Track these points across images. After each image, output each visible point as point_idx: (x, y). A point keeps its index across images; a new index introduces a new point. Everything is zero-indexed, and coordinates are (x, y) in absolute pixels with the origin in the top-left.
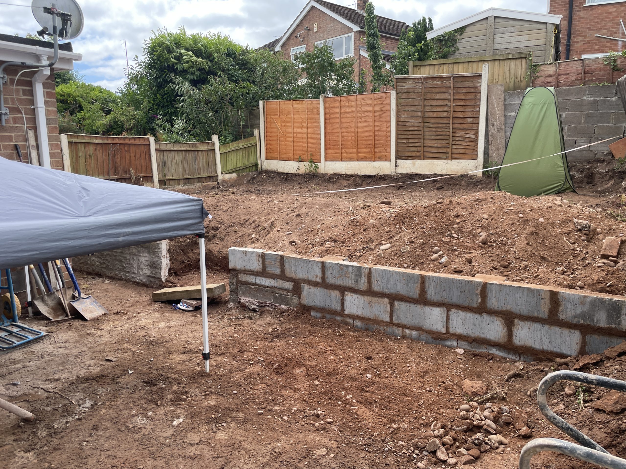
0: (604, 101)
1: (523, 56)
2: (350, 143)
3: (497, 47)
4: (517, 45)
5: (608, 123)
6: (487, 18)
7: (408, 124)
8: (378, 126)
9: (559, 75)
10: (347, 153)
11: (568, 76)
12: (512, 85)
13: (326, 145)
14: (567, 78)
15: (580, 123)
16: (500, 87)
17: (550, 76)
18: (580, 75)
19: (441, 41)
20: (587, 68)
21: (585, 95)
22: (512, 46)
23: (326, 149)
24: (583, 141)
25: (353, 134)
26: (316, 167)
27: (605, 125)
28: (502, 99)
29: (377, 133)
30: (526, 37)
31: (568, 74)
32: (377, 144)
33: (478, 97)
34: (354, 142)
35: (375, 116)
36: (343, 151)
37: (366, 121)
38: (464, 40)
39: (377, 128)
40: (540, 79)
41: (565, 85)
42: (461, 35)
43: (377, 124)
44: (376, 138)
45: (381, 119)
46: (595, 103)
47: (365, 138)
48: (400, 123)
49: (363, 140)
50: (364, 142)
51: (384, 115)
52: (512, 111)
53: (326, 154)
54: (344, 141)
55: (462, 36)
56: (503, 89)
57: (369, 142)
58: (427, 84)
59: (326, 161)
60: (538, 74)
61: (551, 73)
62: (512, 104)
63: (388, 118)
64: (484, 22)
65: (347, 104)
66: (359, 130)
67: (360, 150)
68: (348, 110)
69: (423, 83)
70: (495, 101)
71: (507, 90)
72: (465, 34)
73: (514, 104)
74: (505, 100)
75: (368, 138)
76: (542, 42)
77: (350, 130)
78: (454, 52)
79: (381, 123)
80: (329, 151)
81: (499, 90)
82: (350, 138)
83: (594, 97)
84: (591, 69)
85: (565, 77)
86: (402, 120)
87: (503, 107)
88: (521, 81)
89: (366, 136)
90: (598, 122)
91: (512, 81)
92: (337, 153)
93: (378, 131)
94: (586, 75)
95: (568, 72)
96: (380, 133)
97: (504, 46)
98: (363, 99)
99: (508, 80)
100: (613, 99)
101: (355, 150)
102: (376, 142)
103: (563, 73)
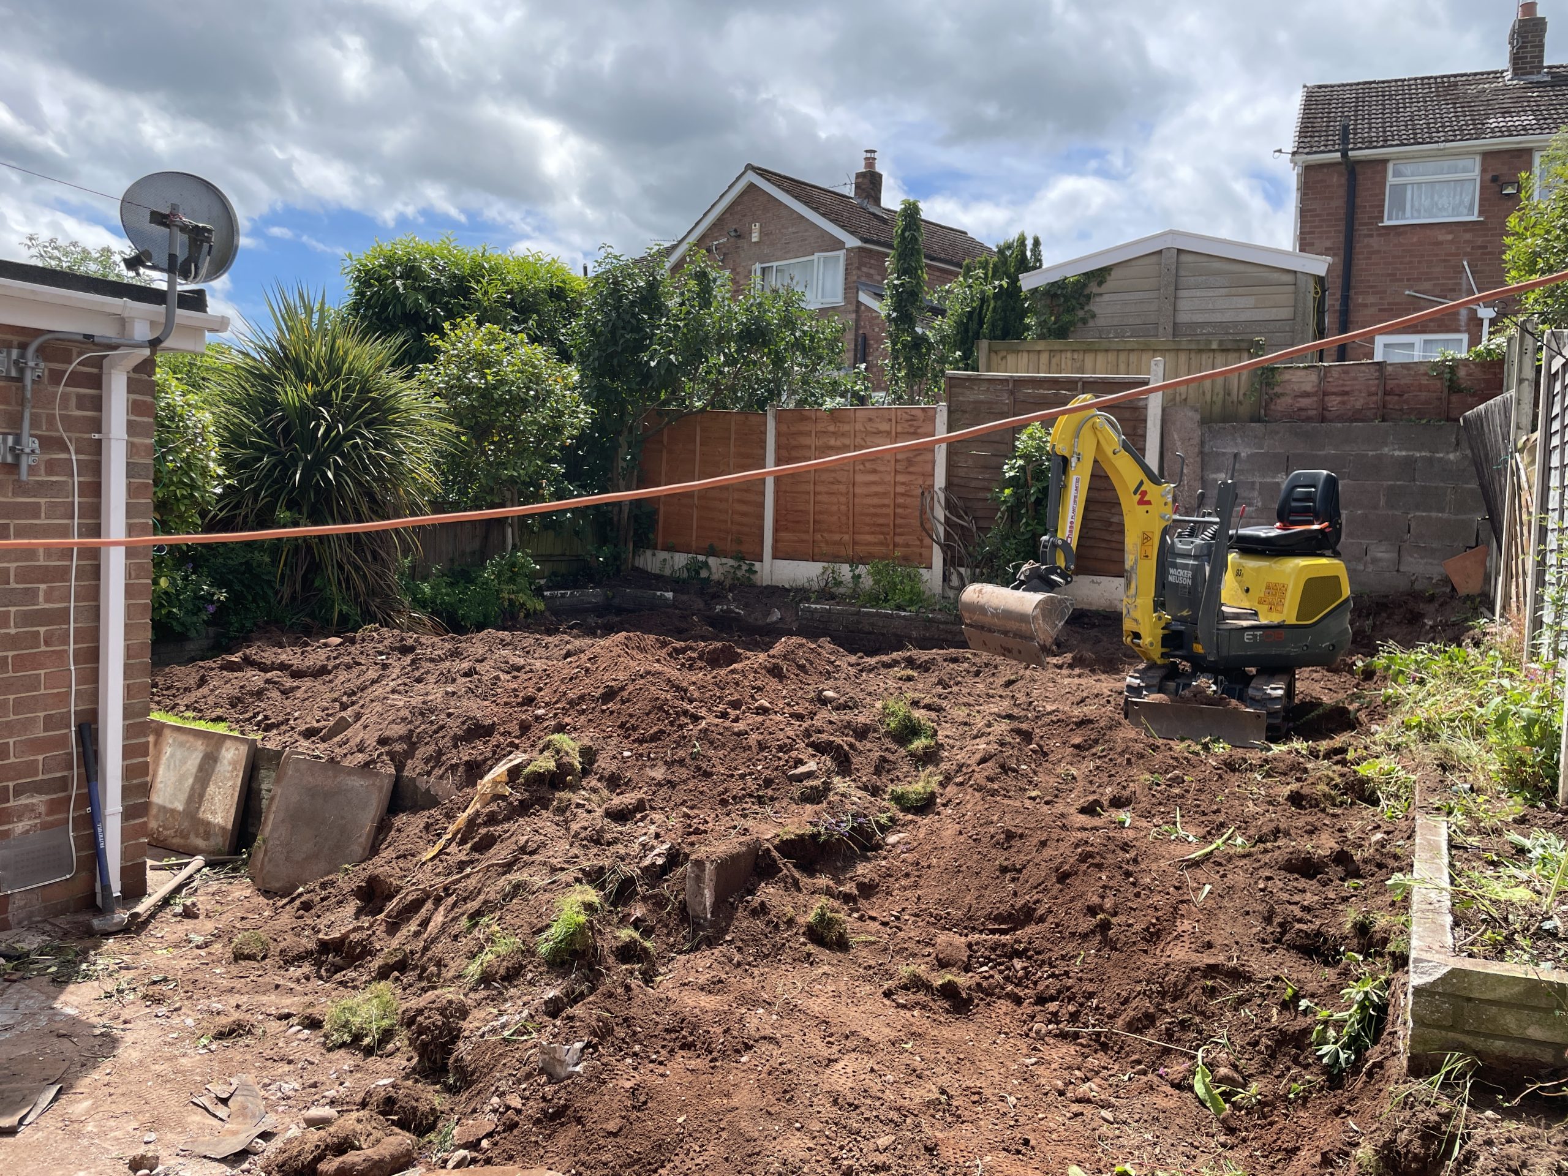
0: (1430, 461)
1: (1244, 345)
2: (835, 518)
3: (1183, 318)
4: (1228, 317)
5: (1441, 510)
6: (1160, 252)
7: (973, 484)
8: (903, 484)
9: (1325, 394)
10: (827, 543)
11: (1346, 398)
12: (1217, 409)
13: (776, 521)
14: (1343, 403)
15: (1376, 507)
16: (1190, 414)
17: (1306, 395)
18: (1374, 398)
19: (1055, 296)
20: (1391, 384)
21: (1385, 444)
22: (1218, 318)
23: (776, 530)
24: (1383, 548)
25: (843, 499)
26: (751, 571)
27: (1434, 514)
28: (1196, 441)
29: (900, 500)
30: (1250, 301)
31: (1346, 393)
32: (901, 526)
33: (1140, 432)
34: (844, 518)
35: (896, 461)
36: (818, 536)
37: (875, 471)
38: (1106, 298)
39: (900, 489)
40: (1283, 400)
41: (1340, 418)
42: (1100, 284)
43: (900, 478)
44: (899, 511)
45: (911, 469)
46: (1408, 464)
47: (872, 510)
48: (956, 481)
49: (867, 515)
50: (868, 520)
51: (919, 458)
52: (1218, 470)
53: (776, 541)
54: (820, 513)
55: (1104, 288)
56: (1197, 417)
57: (882, 521)
58: (1020, 396)
59: (775, 557)
60: (1277, 390)
61: (1308, 388)
62: (1217, 454)
63: (929, 467)
64: (1154, 259)
65: (832, 428)
66: (858, 490)
67: (858, 537)
68: (832, 442)
69: (1012, 393)
70: (1178, 443)
71: (1206, 421)
72: (1111, 283)
73: (1224, 454)
74: (1202, 443)
75: (878, 511)
76: (1285, 313)
77: (835, 487)
78: (1084, 321)
79: (913, 477)
80: (783, 535)
81: (1188, 419)
82: (835, 508)
83: (1407, 449)
84: (1398, 385)
85: (1339, 399)
86: (962, 474)
87: (1199, 459)
88: (1240, 403)
89: (874, 506)
90: (1417, 508)
91: (1219, 400)
92: (803, 541)
93: (903, 495)
94: (1388, 398)
95: (1347, 389)
96: (909, 500)
97: (1199, 318)
98: (870, 420)
99: (1208, 397)
100: (1451, 456)
101: (846, 537)
102: (899, 521)
103: (1334, 390)
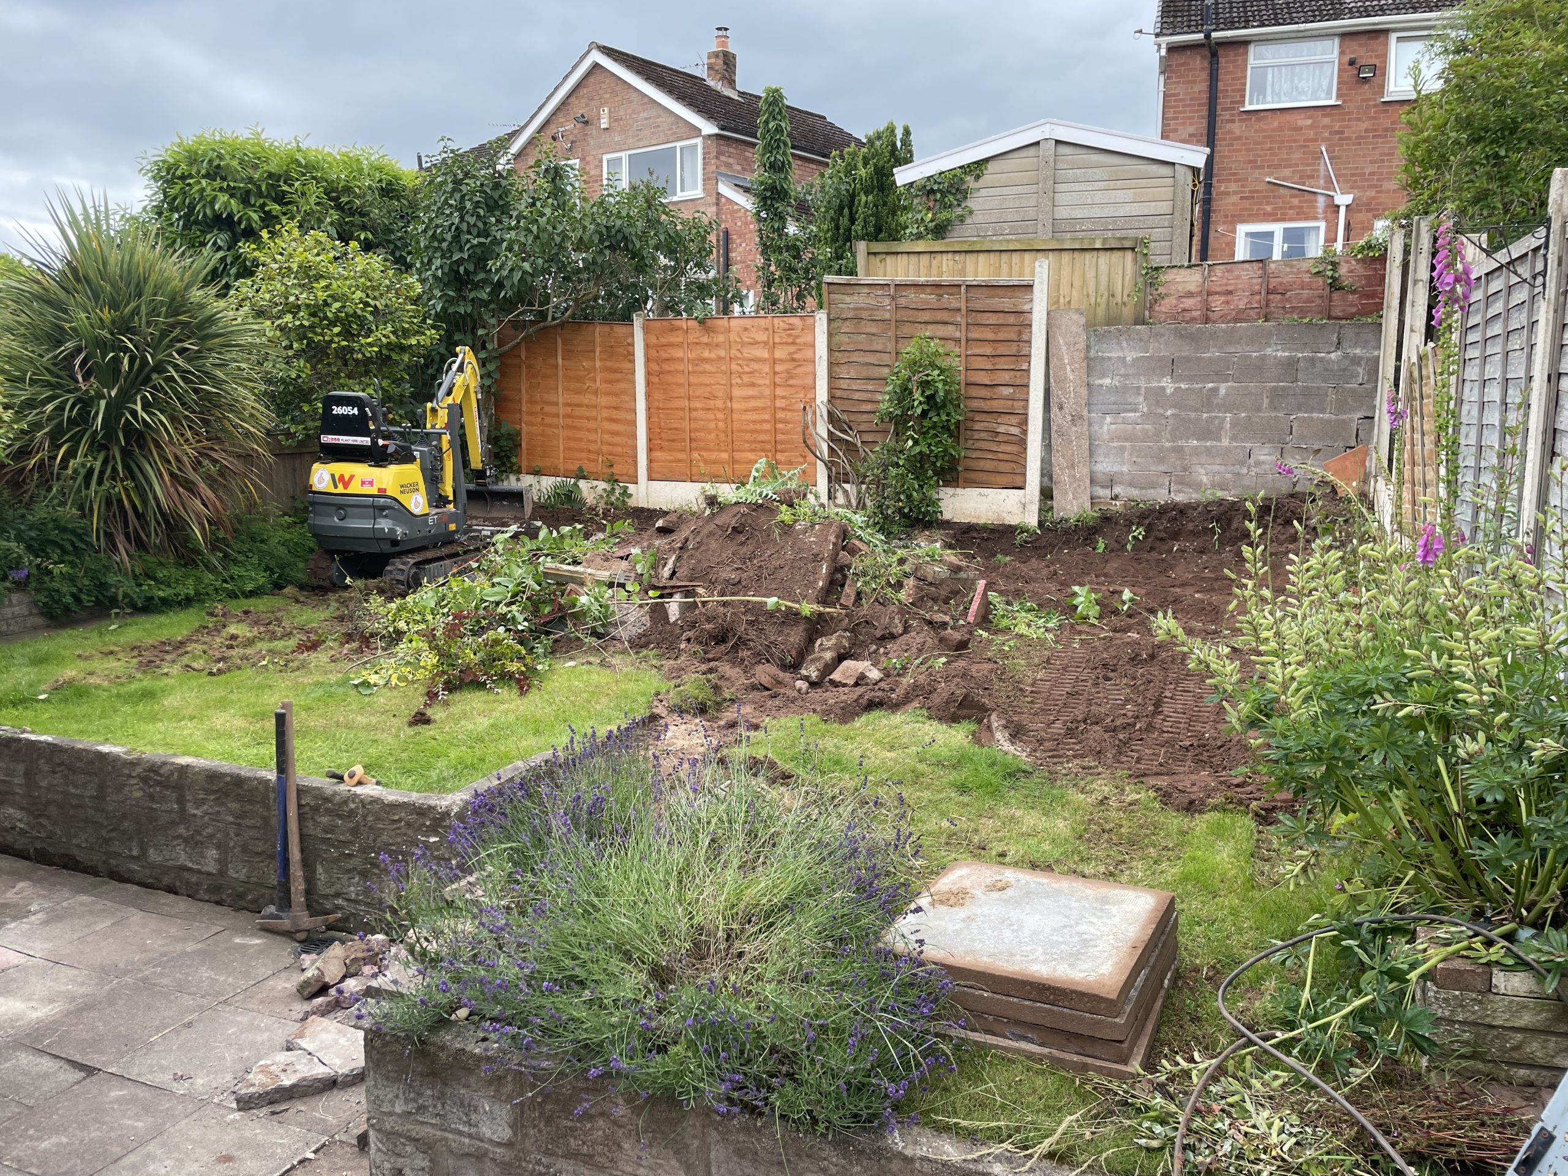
0: (1312, 361)
1: (1127, 244)
2: (712, 436)
3: (1062, 213)
4: (1107, 212)
5: (1322, 410)
6: (1038, 143)
7: (857, 396)
8: (783, 397)
9: (1209, 294)
10: (706, 462)
11: (1230, 297)
12: (1101, 311)
13: (650, 440)
14: (1227, 303)
15: (1259, 410)
16: (1076, 317)
17: (1190, 295)
18: (1257, 297)
19: (932, 191)
20: (1273, 282)
21: (1268, 345)
22: (1097, 212)
23: (650, 450)
24: (1266, 451)
25: (720, 416)
26: (625, 492)
27: (1315, 415)
28: (1082, 345)
29: (780, 415)
30: (1128, 195)
31: (1230, 293)
32: (782, 443)
33: (1025, 337)
34: (722, 436)
35: (775, 373)
36: (695, 455)
37: (753, 385)
38: (983, 192)
39: (780, 403)
40: (1167, 300)
41: (1223, 318)
42: (978, 177)
43: (779, 392)
44: (780, 426)
45: (791, 382)
46: (1291, 365)
47: (752, 426)
48: (838, 393)
49: (747, 431)
50: (748, 436)
51: (799, 370)
52: (1103, 376)
53: (650, 461)
54: (696, 430)
55: (982, 182)
56: (1083, 321)
57: (762, 437)
58: (902, 302)
59: (650, 479)
60: (1161, 290)
61: (1192, 288)
62: (1103, 358)
63: (809, 381)
64: (1032, 151)
65: (705, 339)
66: (735, 406)
67: (737, 455)
68: (706, 354)
69: (893, 298)
70: (1064, 348)
71: (1090, 326)
72: (986, 179)
73: (1110, 358)
74: (1088, 347)
75: (758, 427)
76: (1165, 207)
77: (711, 403)
78: (962, 219)
79: (792, 390)
80: (657, 454)
81: (1073, 324)
82: (712, 425)
83: (1289, 349)
84: (1281, 283)
85: (1223, 298)
86: (844, 386)
87: (1084, 364)
88: (1124, 304)
89: (754, 422)
90: (1299, 409)
91: (1102, 301)
92: (679, 461)
93: (783, 409)
94: (1271, 297)
95: (1230, 288)
96: (789, 415)
97: (1078, 213)
98: (746, 329)
99: (1093, 300)
100: (1333, 356)
101: (725, 456)
102: (780, 437)
103: (1218, 289)
